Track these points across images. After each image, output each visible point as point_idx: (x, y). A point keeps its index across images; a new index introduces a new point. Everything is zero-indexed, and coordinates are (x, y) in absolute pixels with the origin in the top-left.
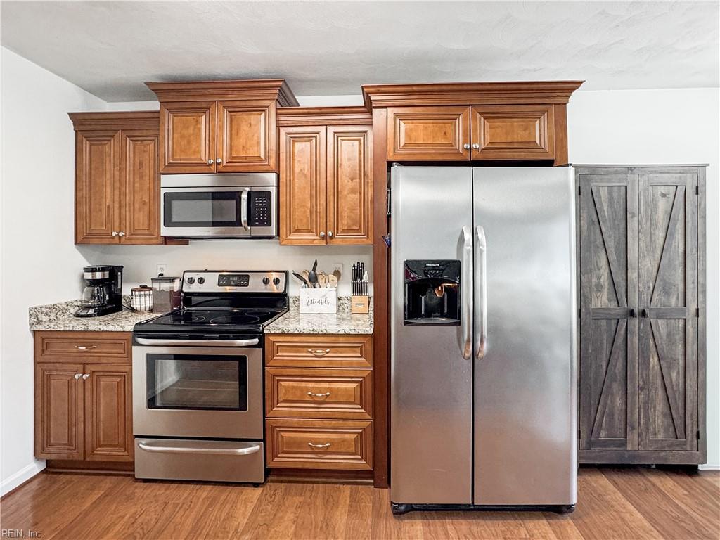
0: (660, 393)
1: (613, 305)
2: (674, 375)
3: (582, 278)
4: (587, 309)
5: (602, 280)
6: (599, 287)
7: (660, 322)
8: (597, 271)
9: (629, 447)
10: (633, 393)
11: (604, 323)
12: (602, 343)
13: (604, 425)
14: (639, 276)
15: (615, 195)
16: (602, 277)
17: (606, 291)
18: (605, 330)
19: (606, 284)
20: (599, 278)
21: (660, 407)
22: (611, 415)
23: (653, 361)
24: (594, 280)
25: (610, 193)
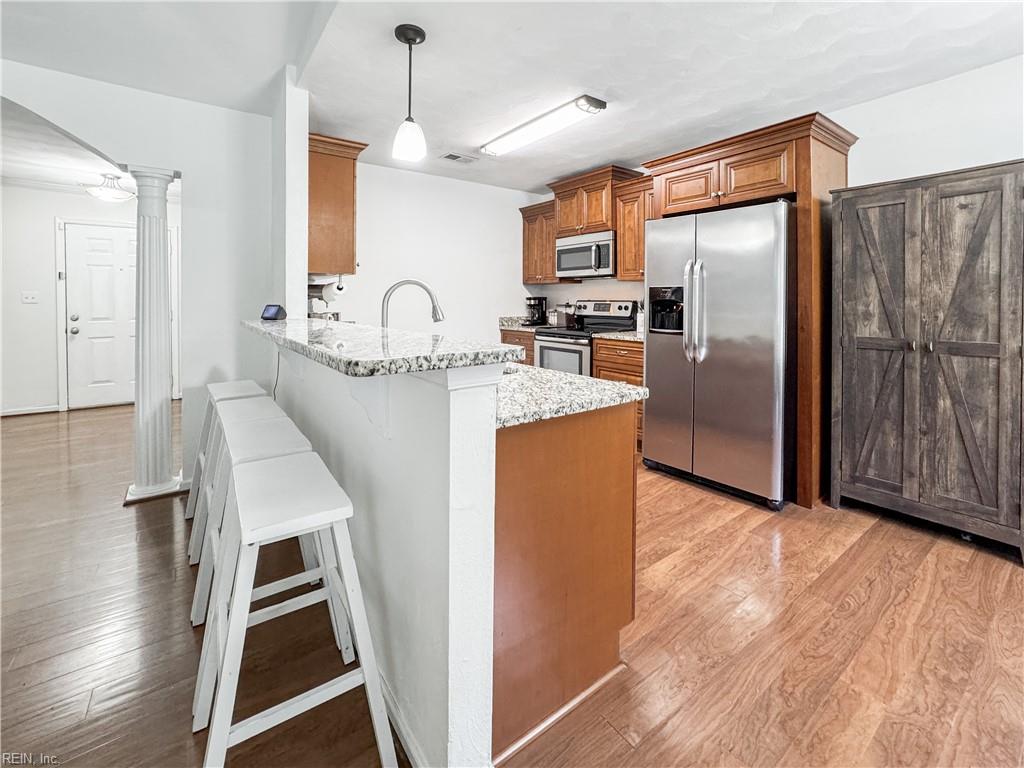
0: (955, 443)
1: (886, 335)
2: (978, 426)
3: (845, 305)
4: (851, 338)
5: (871, 308)
6: (867, 316)
7: (955, 360)
8: (864, 298)
9: (906, 495)
10: (913, 437)
11: (873, 354)
12: (871, 376)
13: (873, 462)
14: (922, 303)
15: (889, 215)
16: (872, 305)
17: (876, 319)
18: (875, 361)
19: (877, 311)
20: (868, 306)
21: (955, 460)
22: (882, 456)
23: (944, 403)
24: (861, 308)
25: (883, 215)
